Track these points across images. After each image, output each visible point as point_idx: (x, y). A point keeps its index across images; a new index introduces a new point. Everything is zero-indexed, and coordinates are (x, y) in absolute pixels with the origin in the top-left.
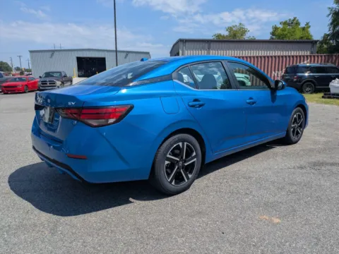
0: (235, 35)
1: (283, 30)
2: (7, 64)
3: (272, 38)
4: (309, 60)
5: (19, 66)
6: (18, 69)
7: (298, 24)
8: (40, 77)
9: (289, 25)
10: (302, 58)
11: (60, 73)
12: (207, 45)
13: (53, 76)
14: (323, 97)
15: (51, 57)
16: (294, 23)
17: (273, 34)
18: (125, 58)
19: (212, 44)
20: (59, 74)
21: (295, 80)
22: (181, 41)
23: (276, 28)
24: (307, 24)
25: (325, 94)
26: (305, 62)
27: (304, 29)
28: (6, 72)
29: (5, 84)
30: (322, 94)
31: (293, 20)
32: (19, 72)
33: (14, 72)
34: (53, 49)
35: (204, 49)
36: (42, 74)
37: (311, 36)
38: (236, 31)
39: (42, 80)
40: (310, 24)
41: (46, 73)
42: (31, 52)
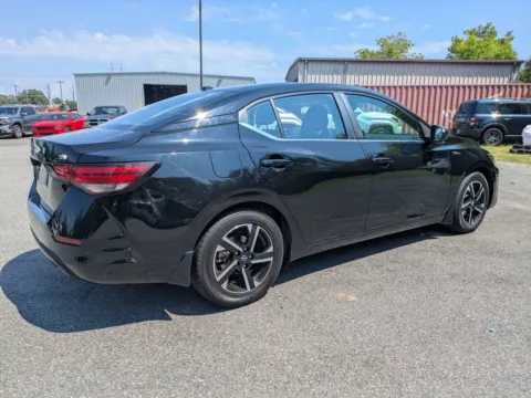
0: (390, 52)
1: (470, 43)
2: (41, 94)
3: (450, 57)
4: (501, 93)
5: (59, 97)
6: (57, 101)
7: (493, 33)
8: (88, 114)
9: (478, 35)
10: (491, 89)
11: (117, 108)
12: (341, 67)
13: (106, 113)
14: (511, 151)
15: (107, 83)
16: (487, 33)
17: (452, 50)
19: (350, 66)
20: (115, 110)
21: (472, 124)
22: (301, 60)
23: (457, 41)
24: (509, 34)
25: (515, 147)
26: (496, 95)
27: (502, 42)
28: (41, 106)
29: (37, 124)
30: (510, 147)
31: (486, 28)
32: (58, 106)
33: (51, 106)
34: (110, 71)
35: (336, 72)
36: (91, 110)
37: (515, 53)
38: (392, 45)
39: (92, 118)
40: (513, 35)
41: (96, 108)
42: (76, 75)
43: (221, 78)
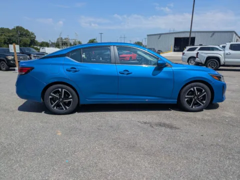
15: (159, 38)
43: (214, 32)
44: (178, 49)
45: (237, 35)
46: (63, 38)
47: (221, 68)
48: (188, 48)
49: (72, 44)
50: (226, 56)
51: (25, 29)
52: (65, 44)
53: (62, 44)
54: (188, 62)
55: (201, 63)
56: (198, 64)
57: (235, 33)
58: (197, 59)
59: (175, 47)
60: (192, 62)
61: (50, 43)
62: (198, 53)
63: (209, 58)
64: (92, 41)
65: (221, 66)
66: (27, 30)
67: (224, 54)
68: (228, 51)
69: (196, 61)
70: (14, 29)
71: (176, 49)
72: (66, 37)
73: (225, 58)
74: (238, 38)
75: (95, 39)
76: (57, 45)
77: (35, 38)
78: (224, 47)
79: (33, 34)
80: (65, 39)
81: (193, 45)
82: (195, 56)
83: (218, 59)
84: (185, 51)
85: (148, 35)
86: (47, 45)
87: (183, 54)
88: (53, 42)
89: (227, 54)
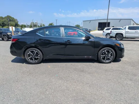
15: (90, 22)
18: (119, 22)
43: (121, 19)
44: (101, 29)
45: (133, 21)
46: (34, 23)
47: (124, 39)
48: (106, 28)
49: (40, 26)
50: (126, 33)
51: (12, 17)
52: (35, 26)
53: (34, 26)
54: (106, 36)
55: (113, 37)
56: (111, 37)
57: (132, 20)
58: (111, 34)
59: (98, 28)
60: (108, 36)
61: (27, 25)
62: (111, 31)
63: (117, 34)
64: (51, 24)
65: (123, 38)
66: (13, 18)
67: (125, 32)
68: (127, 30)
69: (110, 35)
70: (6, 17)
71: (99, 29)
72: (36, 22)
73: (126, 34)
74: (134, 23)
75: (52, 23)
76: (31, 27)
77: (18, 22)
78: (125, 28)
79: (17, 20)
80: (35, 23)
81: (109, 27)
82: (110, 33)
83: (122, 34)
84: (104, 30)
85: (83, 21)
86: (25, 26)
87: (103, 32)
88: (28, 25)
89: (127, 32)
